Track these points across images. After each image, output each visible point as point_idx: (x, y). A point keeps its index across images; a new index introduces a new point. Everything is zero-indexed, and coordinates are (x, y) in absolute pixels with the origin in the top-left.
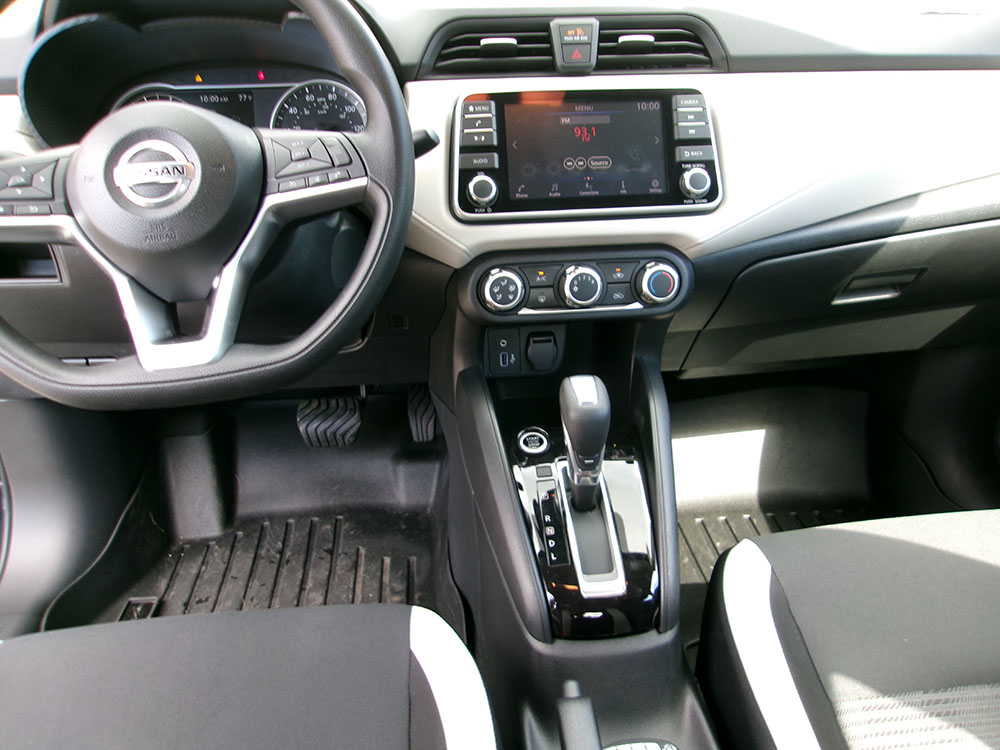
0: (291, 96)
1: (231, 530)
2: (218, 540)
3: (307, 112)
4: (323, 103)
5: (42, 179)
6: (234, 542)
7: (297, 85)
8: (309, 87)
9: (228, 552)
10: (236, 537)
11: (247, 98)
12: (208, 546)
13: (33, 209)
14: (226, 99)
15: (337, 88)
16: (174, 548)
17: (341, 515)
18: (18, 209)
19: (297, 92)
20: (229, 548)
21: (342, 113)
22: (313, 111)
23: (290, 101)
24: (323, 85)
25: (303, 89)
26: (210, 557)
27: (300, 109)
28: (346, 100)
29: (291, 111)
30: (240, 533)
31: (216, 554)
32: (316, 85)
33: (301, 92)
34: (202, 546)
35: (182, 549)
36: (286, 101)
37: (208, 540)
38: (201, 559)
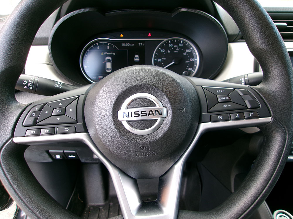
0: (162, 44)
1: (107, 202)
2: (103, 206)
3: (169, 52)
4: (176, 48)
5: (71, 110)
6: (109, 208)
7: (166, 40)
8: (171, 40)
9: (107, 213)
10: (110, 205)
11: (142, 45)
12: (99, 209)
13: (66, 129)
14: (133, 45)
15: (183, 41)
16: (87, 209)
17: (149, 197)
18: (58, 130)
19: (165, 43)
20: (108, 210)
21: (185, 53)
22: (172, 51)
23: (162, 47)
24: (177, 40)
25: (168, 41)
26: (100, 214)
27: (166, 50)
28: (186, 46)
29: (162, 51)
30: (111, 203)
31: (103, 213)
32: (174, 40)
33: (167, 43)
34: (97, 208)
35: (89, 210)
36: (160, 47)
37: (99, 206)
38: (97, 215)
